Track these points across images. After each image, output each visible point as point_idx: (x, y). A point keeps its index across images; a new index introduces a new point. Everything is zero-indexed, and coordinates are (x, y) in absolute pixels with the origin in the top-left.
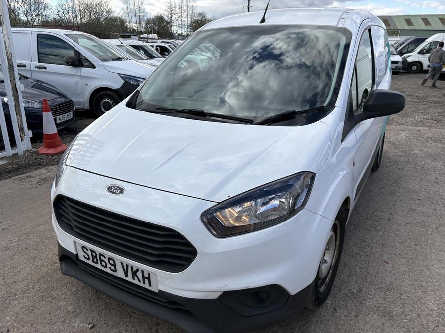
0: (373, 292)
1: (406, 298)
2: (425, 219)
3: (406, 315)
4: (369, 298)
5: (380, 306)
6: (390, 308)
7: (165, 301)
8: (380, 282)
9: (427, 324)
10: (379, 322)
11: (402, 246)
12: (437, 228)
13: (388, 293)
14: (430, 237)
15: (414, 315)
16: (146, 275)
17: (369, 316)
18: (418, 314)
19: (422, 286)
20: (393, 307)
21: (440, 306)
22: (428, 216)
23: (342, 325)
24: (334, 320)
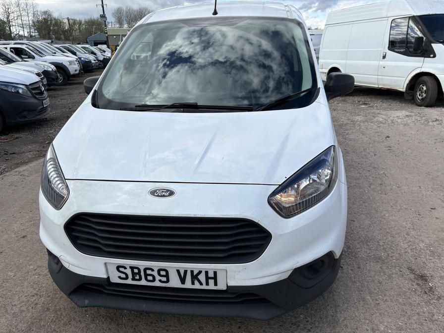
0: (358, 246)
1: (383, 244)
2: (358, 181)
3: (391, 257)
4: (359, 251)
5: (370, 255)
6: (378, 255)
7: (232, 296)
8: (357, 237)
9: (410, 260)
10: (378, 268)
11: (355, 206)
12: (370, 187)
13: (369, 244)
14: (370, 195)
15: (397, 255)
16: (211, 275)
17: (367, 265)
18: (399, 254)
19: (388, 232)
20: (379, 253)
21: (409, 244)
22: (358, 179)
23: (355, 278)
24: (346, 276)
